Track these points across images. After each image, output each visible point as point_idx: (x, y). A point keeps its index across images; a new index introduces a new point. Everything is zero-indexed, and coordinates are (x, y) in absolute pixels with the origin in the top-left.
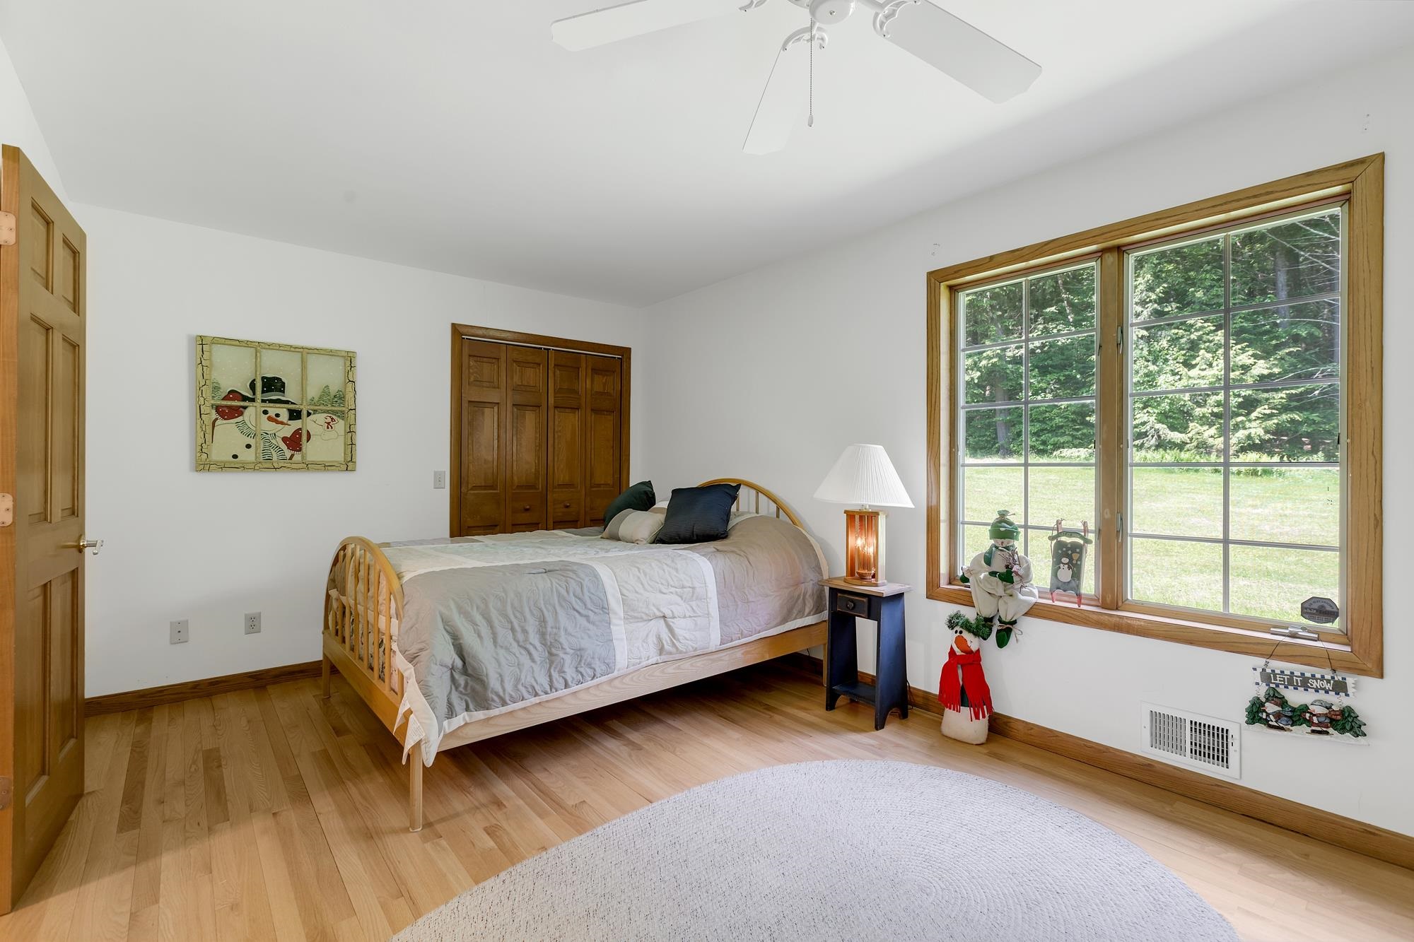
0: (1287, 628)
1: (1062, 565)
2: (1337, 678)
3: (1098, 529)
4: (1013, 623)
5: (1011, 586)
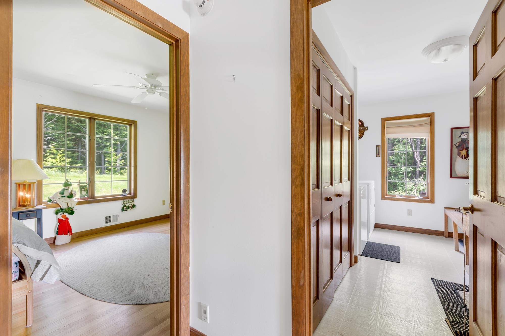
0: (123, 194)
1: (82, 191)
2: (133, 200)
3: (90, 181)
4: (73, 208)
5: (71, 199)
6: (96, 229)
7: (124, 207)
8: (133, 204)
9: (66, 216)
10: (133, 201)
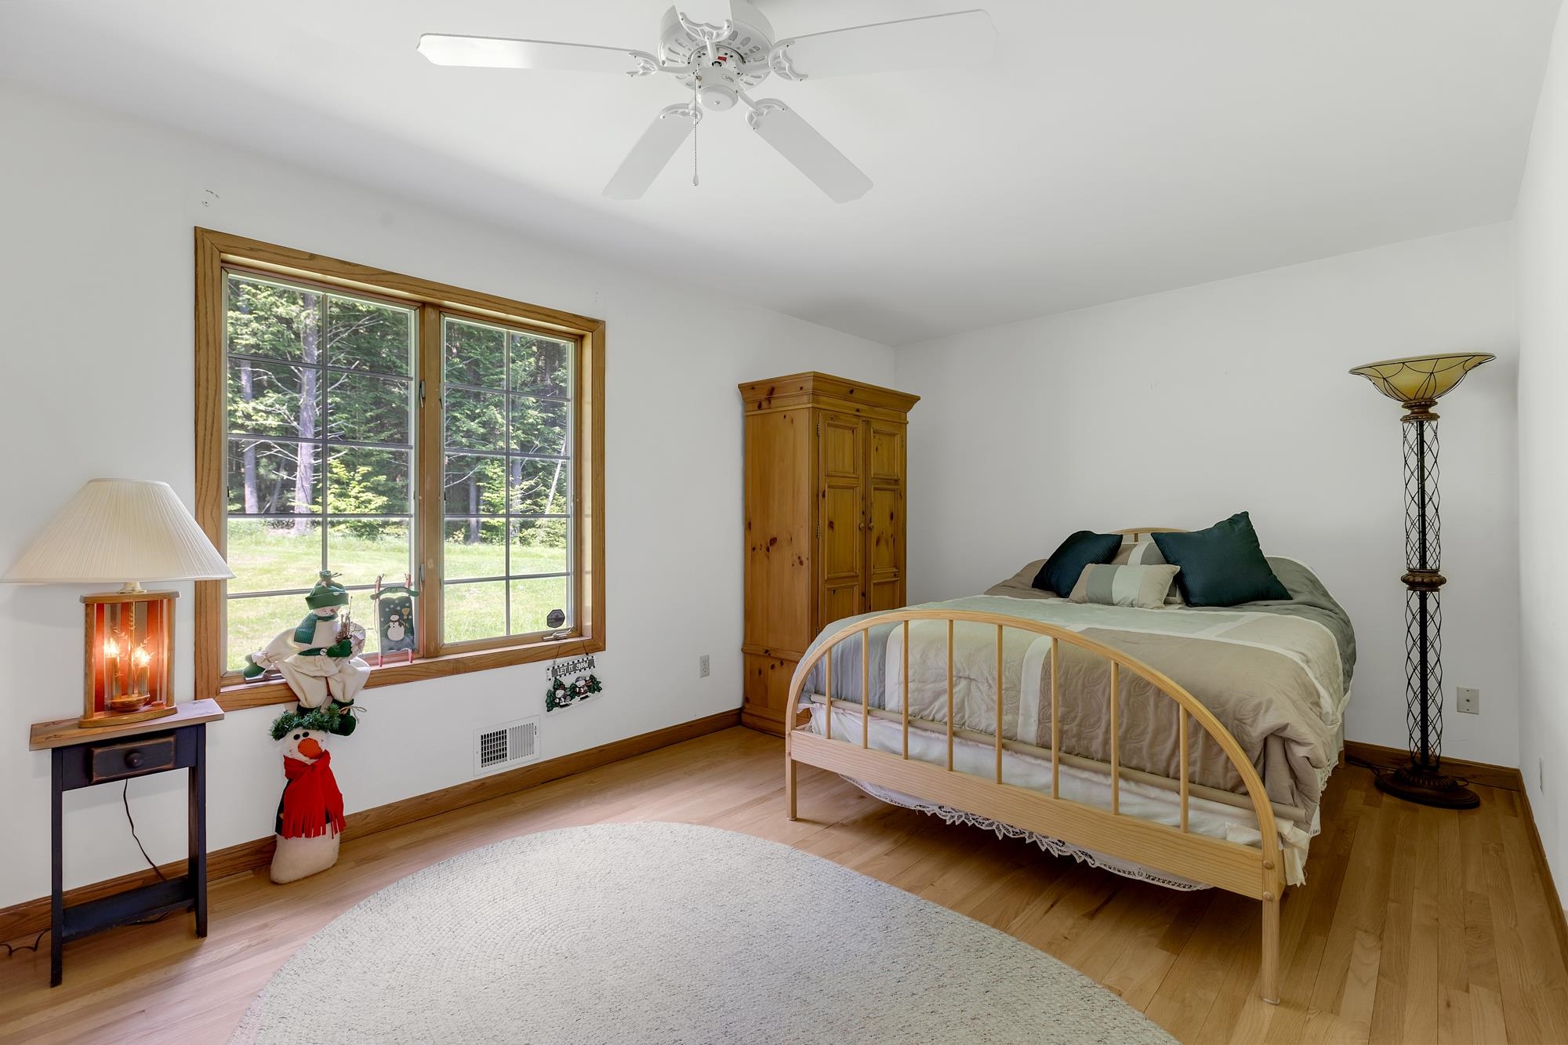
0: (551, 635)
1: (391, 624)
2: (590, 658)
3: (421, 581)
4: (352, 702)
5: (345, 660)
6: (447, 791)
7: (556, 689)
8: (592, 677)
9: (320, 744)
10: (591, 664)
